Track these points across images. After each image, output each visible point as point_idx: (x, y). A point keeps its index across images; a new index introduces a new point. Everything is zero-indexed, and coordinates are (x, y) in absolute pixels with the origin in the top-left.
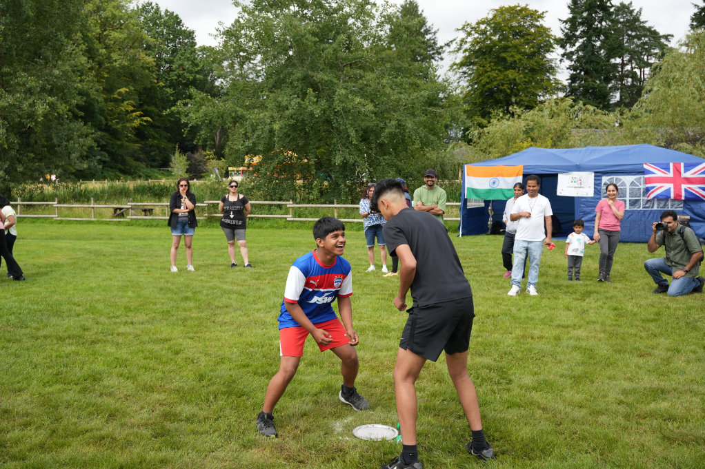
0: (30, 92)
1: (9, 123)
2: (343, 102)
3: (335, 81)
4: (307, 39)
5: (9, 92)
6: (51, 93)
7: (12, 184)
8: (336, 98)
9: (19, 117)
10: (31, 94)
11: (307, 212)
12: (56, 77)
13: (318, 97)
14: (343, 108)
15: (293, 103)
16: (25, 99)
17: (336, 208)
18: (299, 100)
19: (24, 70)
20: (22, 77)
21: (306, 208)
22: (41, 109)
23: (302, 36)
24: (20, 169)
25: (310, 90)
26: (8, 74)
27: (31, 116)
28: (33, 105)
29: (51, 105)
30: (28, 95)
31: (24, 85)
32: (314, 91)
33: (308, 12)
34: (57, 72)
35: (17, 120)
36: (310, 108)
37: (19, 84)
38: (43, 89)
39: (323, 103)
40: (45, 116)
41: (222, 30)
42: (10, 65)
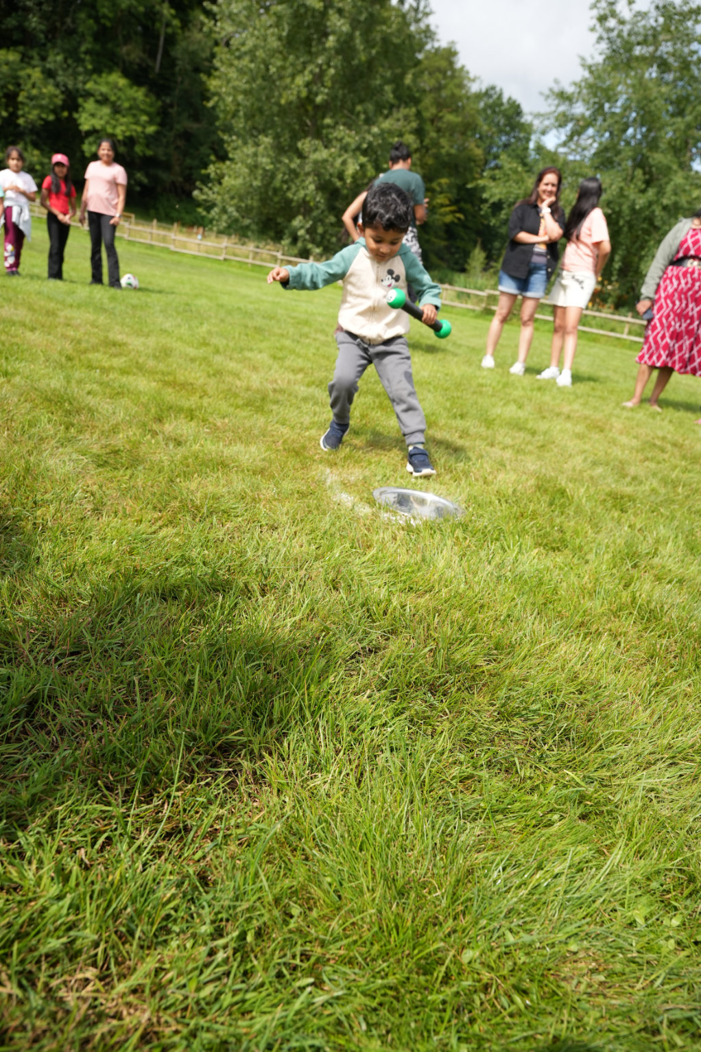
0: (345, 148)
1: (319, 180)
2: (676, 194)
3: (675, 167)
4: (656, 106)
5: (326, 147)
6: (365, 153)
7: (310, 246)
8: (669, 188)
9: (331, 175)
10: (346, 151)
11: (593, 322)
12: (374, 136)
13: (648, 183)
14: (676, 204)
15: (614, 187)
16: (340, 156)
17: (628, 323)
18: (622, 184)
19: (344, 124)
20: (341, 131)
21: (595, 317)
22: (352, 168)
23: (651, 101)
24: (320, 230)
25: (639, 172)
26: (328, 126)
27: (341, 176)
28: (344, 163)
29: (362, 166)
30: (343, 152)
31: (340, 140)
32: (644, 174)
33: (670, 77)
34: (375, 130)
35: (327, 177)
36: (632, 197)
37: (336, 138)
38: (358, 148)
39: (651, 193)
40: (354, 177)
41: (556, 89)
42: (332, 117)
